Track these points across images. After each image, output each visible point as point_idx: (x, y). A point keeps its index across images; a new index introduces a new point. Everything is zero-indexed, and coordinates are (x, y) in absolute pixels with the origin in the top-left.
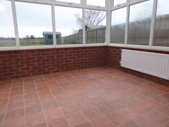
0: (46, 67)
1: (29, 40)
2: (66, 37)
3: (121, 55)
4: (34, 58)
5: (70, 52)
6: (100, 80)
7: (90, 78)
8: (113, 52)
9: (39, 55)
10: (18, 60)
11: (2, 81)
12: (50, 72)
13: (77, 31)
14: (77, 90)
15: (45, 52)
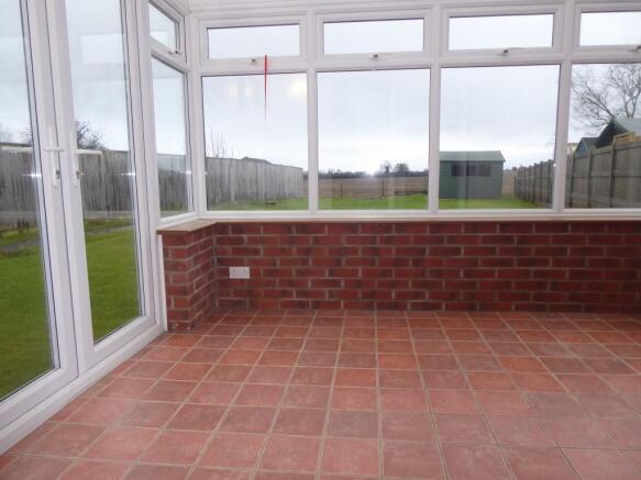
0: (391, 285)
2: (523, 171)
4: (354, 251)
6: (600, 376)
7: (557, 355)
9: (373, 240)
11: (259, 311)
12: (405, 304)
13: (574, 144)
14: (474, 394)
15: (394, 234)
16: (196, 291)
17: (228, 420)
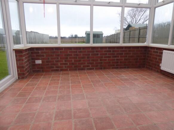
0: (82, 64)
1: (73, 39)
2: (108, 37)
3: (162, 57)
4: (71, 55)
5: (105, 51)
6: (133, 81)
7: (123, 78)
8: (153, 53)
9: (76, 52)
10: (58, 55)
11: (45, 72)
12: (85, 69)
14: (106, 88)
15: (82, 50)
16: (26, 67)
17: (44, 100)
